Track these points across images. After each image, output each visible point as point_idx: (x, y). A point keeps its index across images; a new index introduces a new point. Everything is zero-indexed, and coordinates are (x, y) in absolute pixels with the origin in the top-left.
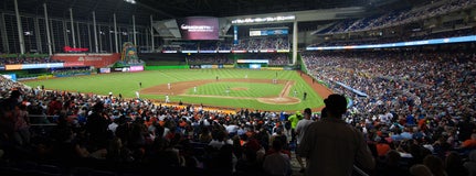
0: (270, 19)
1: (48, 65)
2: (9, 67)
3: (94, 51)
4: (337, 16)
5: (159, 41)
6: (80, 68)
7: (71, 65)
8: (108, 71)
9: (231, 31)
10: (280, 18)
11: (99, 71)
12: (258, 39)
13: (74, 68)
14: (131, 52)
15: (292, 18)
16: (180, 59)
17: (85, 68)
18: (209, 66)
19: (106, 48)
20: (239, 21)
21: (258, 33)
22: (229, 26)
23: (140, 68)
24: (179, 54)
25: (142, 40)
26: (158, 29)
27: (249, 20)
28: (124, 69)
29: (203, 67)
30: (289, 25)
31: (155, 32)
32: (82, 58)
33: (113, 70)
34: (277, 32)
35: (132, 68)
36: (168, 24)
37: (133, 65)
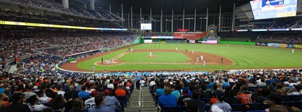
1: (167, 37)
2: (152, 37)
3: (192, 31)
6: (181, 39)
7: (177, 38)
8: (194, 42)
11: (188, 42)
14: (212, 31)
16: (251, 37)
17: (184, 39)
18: (277, 45)
24: (249, 32)
28: (203, 42)
29: (269, 45)
33: (196, 42)
35: (208, 41)
36: (244, 8)
37: (210, 40)
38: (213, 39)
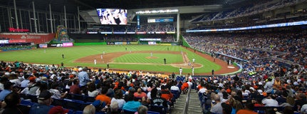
0: (162, 11)
3: (34, 31)
4: (205, 10)
5: (84, 25)
6: (23, 44)
7: (15, 42)
9: (135, 19)
10: (168, 11)
11: (38, 47)
12: (153, 25)
13: (17, 44)
14: (64, 33)
15: (176, 11)
16: (99, 38)
18: (121, 43)
19: (43, 30)
20: (141, 12)
21: (153, 21)
22: (134, 16)
23: (71, 44)
24: (99, 34)
25: (71, 24)
26: (83, 16)
27: (147, 12)
28: (58, 45)
29: (116, 43)
30: (174, 16)
31: (81, 18)
32: (24, 37)
33: (48, 46)
34: (166, 20)
35: (64, 44)
36: (91, 13)
37: (65, 42)
38: (68, 42)
